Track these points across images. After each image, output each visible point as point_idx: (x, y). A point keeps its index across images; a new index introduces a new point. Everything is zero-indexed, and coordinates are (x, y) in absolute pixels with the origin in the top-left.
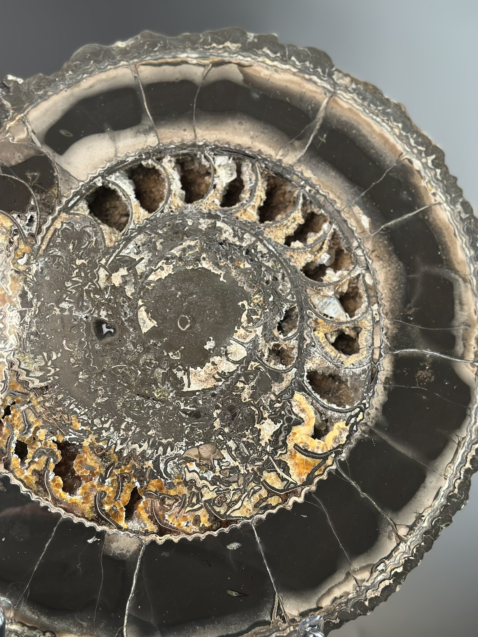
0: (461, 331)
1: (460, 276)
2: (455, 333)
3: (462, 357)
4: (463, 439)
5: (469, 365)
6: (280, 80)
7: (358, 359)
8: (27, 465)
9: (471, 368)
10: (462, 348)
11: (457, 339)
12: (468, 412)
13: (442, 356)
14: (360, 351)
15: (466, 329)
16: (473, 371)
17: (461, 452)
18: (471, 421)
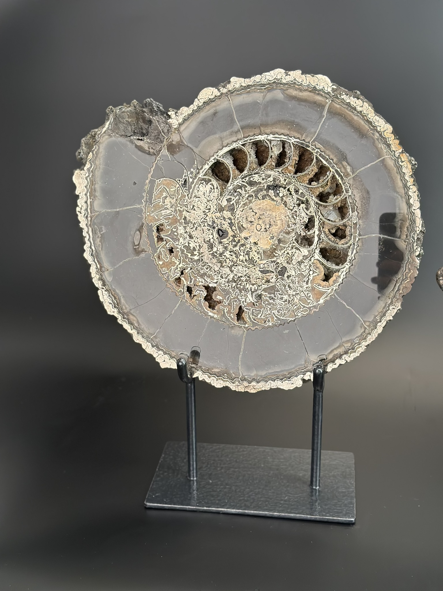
0: (399, 224)
1: (399, 195)
2: (396, 225)
3: (399, 238)
4: (399, 279)
5: (403, 242)
6: (302, 96)
7: (345, 241)
8: (192, 297)
9: (404, 243)
10: (400, 233)
11: (397, 228)
12: (402, 265)
13: (389, 237)
14: (347, 237)
15: (402, 223)
16: (405, 245)
17: (398, 285)
18: (403, 269)
